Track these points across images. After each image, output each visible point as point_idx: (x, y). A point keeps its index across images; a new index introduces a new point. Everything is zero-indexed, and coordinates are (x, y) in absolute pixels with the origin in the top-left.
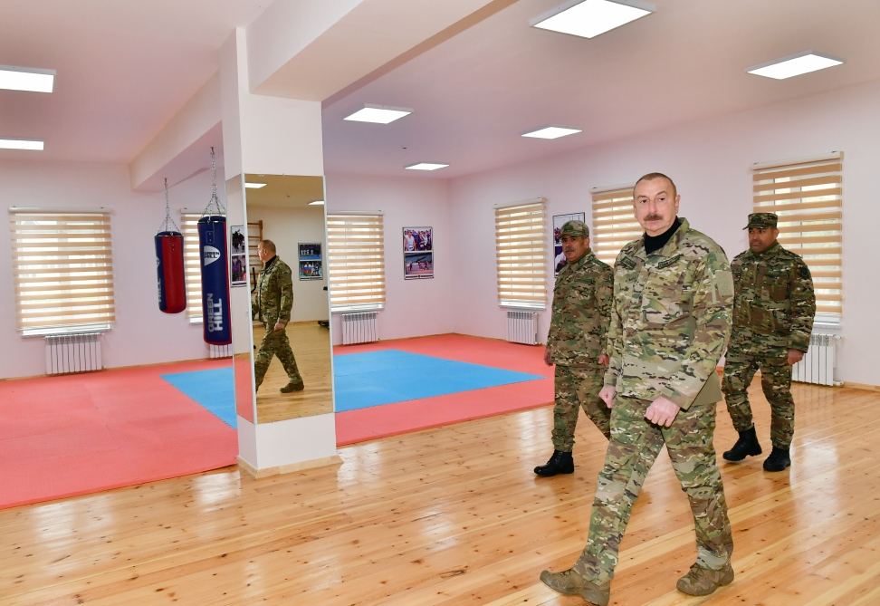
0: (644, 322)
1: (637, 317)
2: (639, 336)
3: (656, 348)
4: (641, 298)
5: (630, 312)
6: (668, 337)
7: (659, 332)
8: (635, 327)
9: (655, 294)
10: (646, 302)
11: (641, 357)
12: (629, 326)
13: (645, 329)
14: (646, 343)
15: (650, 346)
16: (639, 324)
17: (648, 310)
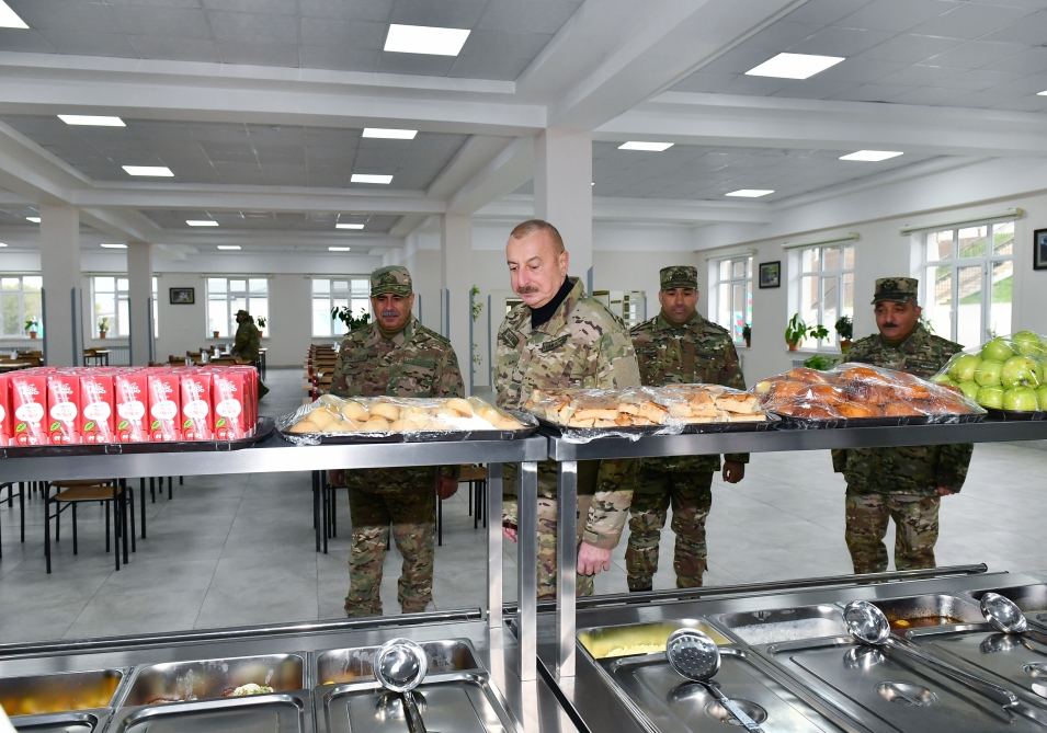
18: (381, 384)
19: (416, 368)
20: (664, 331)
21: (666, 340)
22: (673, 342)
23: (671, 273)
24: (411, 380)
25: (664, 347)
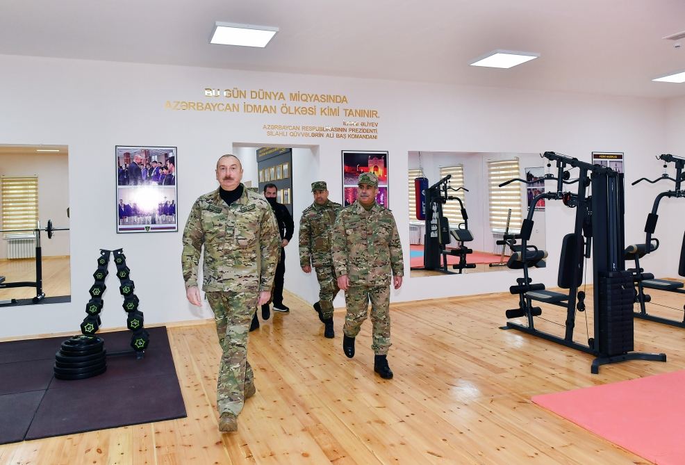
0: (237, 245)
1: (232, 242)
2: (234, 254)
3: (242, 260)
4: (234, 230)
5: (226, 239)
6: (248, 253)
7: (244, 251)
8: (230, 248)
9: (245, 228)
10: (237, 232)
11: (233, 266)
12: (227, 248)
13: (238, 249)
14: (238, 257)
15: (240, 259)
16: (234, 246)
17: (239, 237)
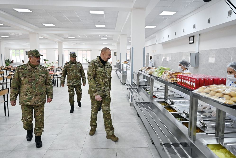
18: (34, 78)
19: (43, 74)
20: (71, 64)
21: (72, 65)
22: (73, 65)
23: (73, 54)
24: (42, 77)
25: (72, 66)
